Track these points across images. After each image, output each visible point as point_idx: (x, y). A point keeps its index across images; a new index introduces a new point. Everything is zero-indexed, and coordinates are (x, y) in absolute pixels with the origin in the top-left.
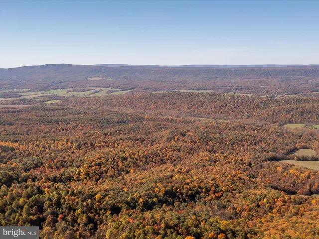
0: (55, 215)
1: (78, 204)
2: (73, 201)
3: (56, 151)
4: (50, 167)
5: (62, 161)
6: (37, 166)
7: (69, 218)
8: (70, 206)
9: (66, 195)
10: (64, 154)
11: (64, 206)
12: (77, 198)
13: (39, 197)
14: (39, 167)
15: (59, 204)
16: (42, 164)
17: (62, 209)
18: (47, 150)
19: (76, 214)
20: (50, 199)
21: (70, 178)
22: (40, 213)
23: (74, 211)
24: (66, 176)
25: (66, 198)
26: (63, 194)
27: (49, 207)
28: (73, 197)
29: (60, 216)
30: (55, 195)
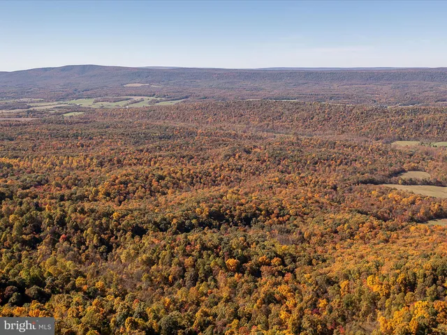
0: (56, 235)
1: (88, 223)
2: (82, 220)
3: (68, 169)
4: (58, 185)
5: (76, 179)
6: (40, 184)
7: (75, 240)
8: (77, 225)
9: (72, 212)
10: (78, 172)
11: (68, 225)
12: (88, 216)
13: (37, 215)
14: (43, 185)
15: (62, 222)
16: (47, 181)
17: (67, 229)
18: (57, 168)
19: (84, 235)
20: (50, 217)
21: (82, 198)
22: (37, 233)
23: (82, 231)
24: (78, 194)
25: (73, 215)
26: (69, 212)
27: (49, 225)
28: (82, 216)
29: (63, 236)
30: (58, 213)
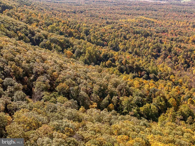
0: (166, 56)
1: (181, 53)
2: (179, 51)
3: (178, 27)
4: (171, 33)
5: (180, 32)
6: (164, 32)
7: (174, 59)
8: (176, 53)
9: (175, 47)
10: (182, 29)
11: (172, 52)
12: (182, 50)
13: (160, 45)
14: (165, 32)
15: (170, 50)
16: (167, 31)
17: (171, 53)
18: (173, 25)
19: (178, 57)
20: (165, 47)
21: (181, 41)
22: (158, 53)
23: (178, 56)
24: (180, 39)
25: (175, 48)
26: (174, 46)
27: (164, 50)
28: (179, 49)
29: (169, 56)
30: (169, 46)
